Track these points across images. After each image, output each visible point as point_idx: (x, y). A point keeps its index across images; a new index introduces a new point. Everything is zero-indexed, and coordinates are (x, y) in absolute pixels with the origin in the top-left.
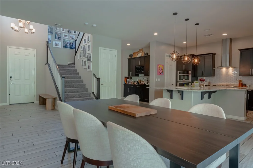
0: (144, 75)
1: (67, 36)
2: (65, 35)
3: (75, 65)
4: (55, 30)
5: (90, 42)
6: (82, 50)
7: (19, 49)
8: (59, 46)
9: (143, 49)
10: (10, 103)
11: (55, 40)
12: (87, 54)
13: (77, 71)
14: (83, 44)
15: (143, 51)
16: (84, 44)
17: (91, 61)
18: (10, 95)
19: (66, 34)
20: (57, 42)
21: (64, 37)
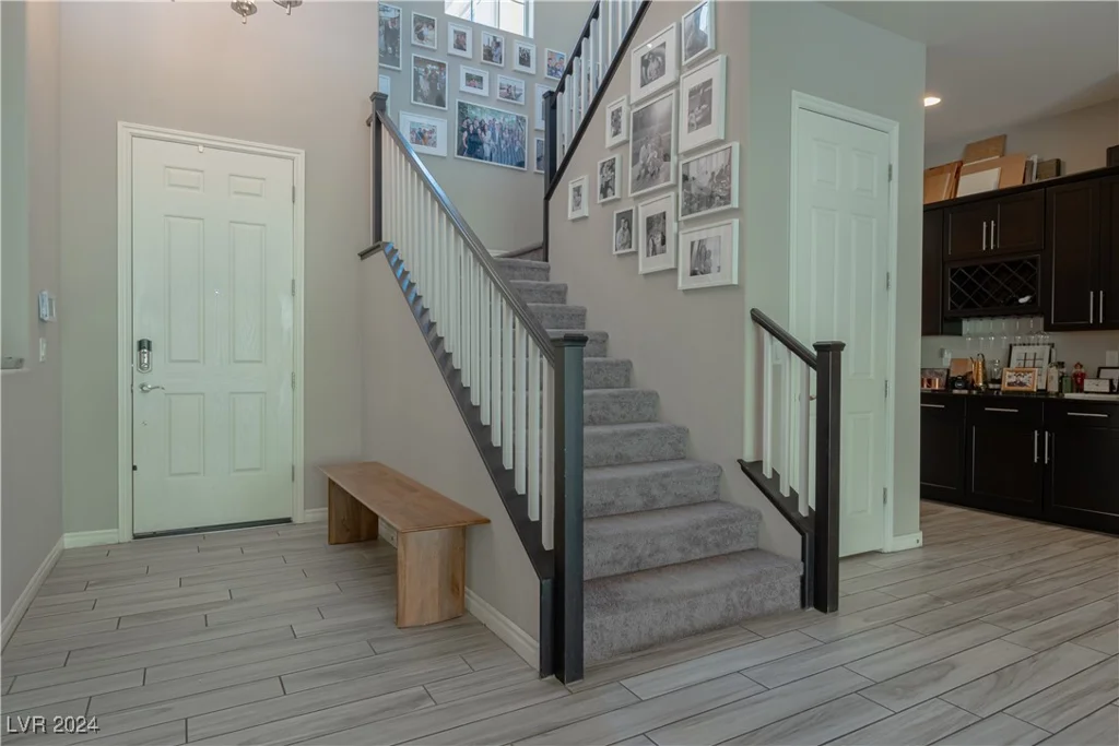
0: (1041, 321)
1: (480, 79)
2: (469, 77)
3: (546, 260)
4: (415, 42)
5: (711, 54)
6: (621, 137)
7: (196, 144)
8: (434, 144)
9: (1005, 136)
10: (139, 530)
11: (414, 109)
12: (674, 158)
13: (563, 301)
14: (629, 92)
15: (1002, 155)
16: (638, 93)
17: (735, 203)
18: (134, 468)
19: (476, 72)
20: (425, 121)
21: (463, 87)
